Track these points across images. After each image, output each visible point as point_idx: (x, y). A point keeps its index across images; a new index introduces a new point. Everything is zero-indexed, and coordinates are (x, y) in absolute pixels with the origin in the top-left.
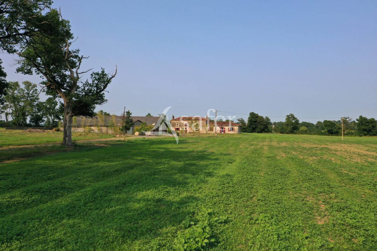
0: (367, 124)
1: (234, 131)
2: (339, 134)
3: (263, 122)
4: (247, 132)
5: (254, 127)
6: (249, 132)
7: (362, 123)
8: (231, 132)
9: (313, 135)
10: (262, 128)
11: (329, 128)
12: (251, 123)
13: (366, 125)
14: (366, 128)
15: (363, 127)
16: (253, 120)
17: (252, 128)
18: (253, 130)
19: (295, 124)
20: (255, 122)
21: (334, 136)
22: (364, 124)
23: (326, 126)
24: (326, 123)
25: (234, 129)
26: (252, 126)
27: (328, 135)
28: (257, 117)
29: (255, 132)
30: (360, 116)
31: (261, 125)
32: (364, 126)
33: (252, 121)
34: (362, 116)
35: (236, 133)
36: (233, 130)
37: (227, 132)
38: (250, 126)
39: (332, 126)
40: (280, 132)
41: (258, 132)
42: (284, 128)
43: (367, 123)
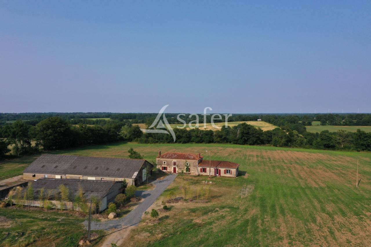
0: (366, 139)
1: (231, 174)
2: (335, 148)
3: (255, 134)
4: (239, 144)
5: (246, 139)
6: (241, 144)
7: (360, 138)
8: (228, 175)
9: (308, 149)
10: (255, 140)
11: (326, 142)
12: (243, 135)
13: (364, 139)
14: (365, 143)
15: (362, 142)
16: (245, 131)
17: (244, 140)
18: (245, 142)
19: (290, 137)
20: (248, 133)
21: (330, 150)
22: (363, 139)
23: (322, 140)
24: (322, 137)
25: (231, 172)
26: (243, 138)
27: (324, 149)
28: (249, 128)
29: (247, 144)
30: (358, 130)
31: (253, 137)
32: (362, 140)
33: (243, 133)
34: (360, 130)
35: (234, 176)
36: (229, 173)
37: (222, 174)
38: (242, 138)
39: (328, 140)
40: (273, 145)
41: (250, 144)
42: (278, 141)
43: (365, 137)
